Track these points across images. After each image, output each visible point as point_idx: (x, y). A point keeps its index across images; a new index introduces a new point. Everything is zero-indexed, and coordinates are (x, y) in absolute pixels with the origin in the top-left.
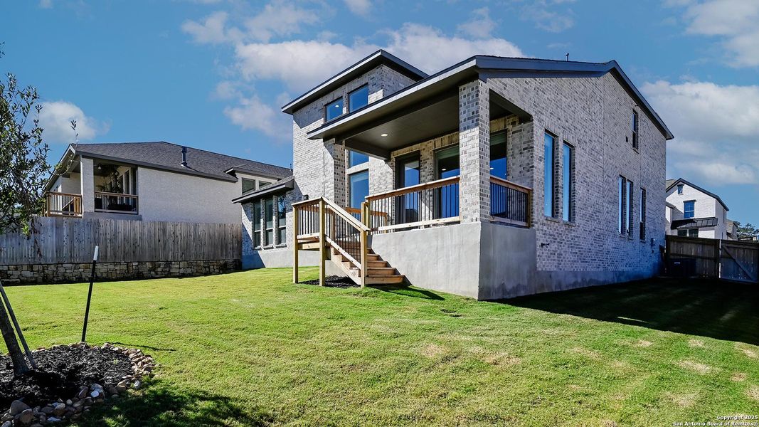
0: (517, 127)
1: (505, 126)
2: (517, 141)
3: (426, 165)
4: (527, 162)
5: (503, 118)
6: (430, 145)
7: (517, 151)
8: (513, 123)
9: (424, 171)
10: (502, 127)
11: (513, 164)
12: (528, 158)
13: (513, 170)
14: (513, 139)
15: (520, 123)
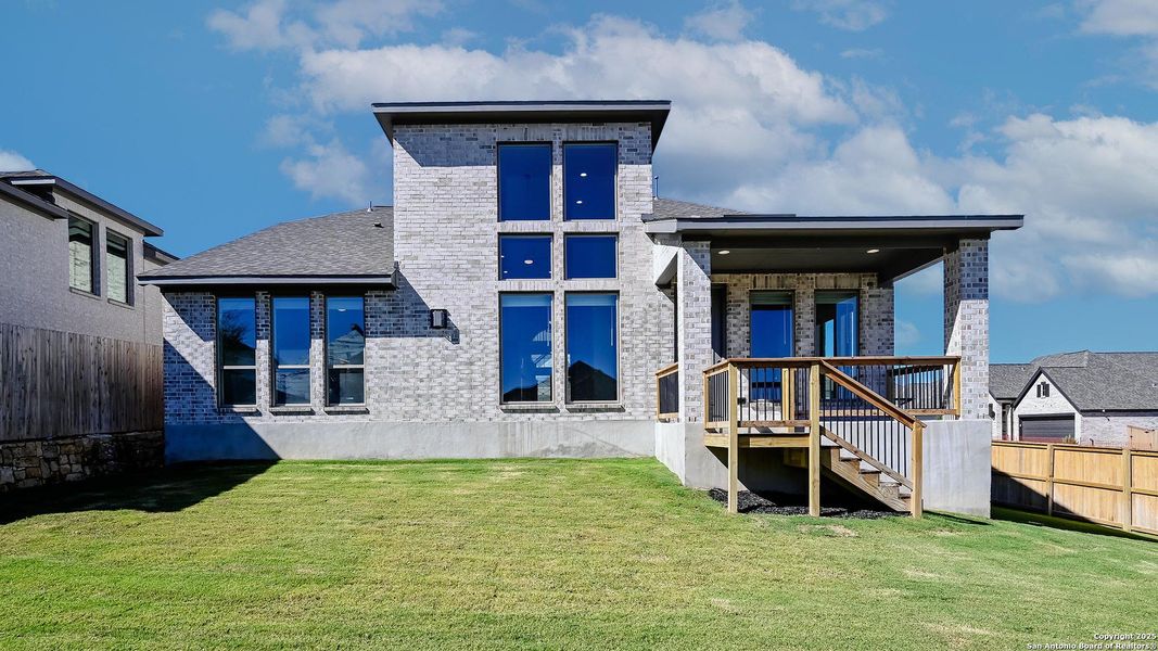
0: (875, 291)
1: (860, 286)
2: (874, 307)
3: (738, 310)
4: (887, 336)
5: (858, 274)
6: (745, 281)
7: (874, 320)
8: (870, 284)
9: (735, 318)
10: (856, 286)
11: (870, 336)
12: (888, 332)
13: (871, 343)
14: (870, 304)
15: (878, 287)
